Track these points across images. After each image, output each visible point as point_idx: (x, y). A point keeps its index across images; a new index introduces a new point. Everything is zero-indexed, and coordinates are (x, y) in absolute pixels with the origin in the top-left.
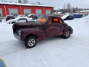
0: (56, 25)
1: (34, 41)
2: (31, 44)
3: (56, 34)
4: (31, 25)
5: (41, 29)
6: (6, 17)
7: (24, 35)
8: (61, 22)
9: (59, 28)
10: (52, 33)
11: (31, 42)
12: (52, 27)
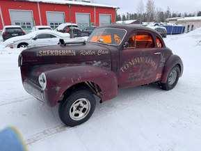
0: (147, 55)
1: (88, 103)
2: (77, 112)
3: (146, 78)
4: (78, 54)
5: (107, 66)
6: (4, 31)
7: (58, 88)
8: (159, 45)
9: (153, 63)
10: (136, 78)
11: (78, 108)
12: (137, 60)
